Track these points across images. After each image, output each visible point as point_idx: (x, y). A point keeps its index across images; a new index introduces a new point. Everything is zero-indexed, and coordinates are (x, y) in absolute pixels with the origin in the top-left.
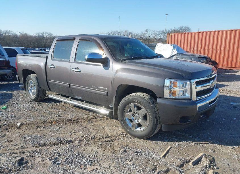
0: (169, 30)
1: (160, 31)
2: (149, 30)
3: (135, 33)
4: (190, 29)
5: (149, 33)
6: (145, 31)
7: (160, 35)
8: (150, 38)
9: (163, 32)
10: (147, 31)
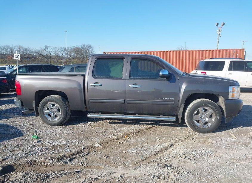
0: (72, 47)
1: (61, 48)
2: (50, 47)
3: (32, 49)
4: (91, 48)
5: (50, 50)
6: (45, 48)
7: (62, 52)
8: (51, 55)
9: (65, 49)
10: (47, 47)
